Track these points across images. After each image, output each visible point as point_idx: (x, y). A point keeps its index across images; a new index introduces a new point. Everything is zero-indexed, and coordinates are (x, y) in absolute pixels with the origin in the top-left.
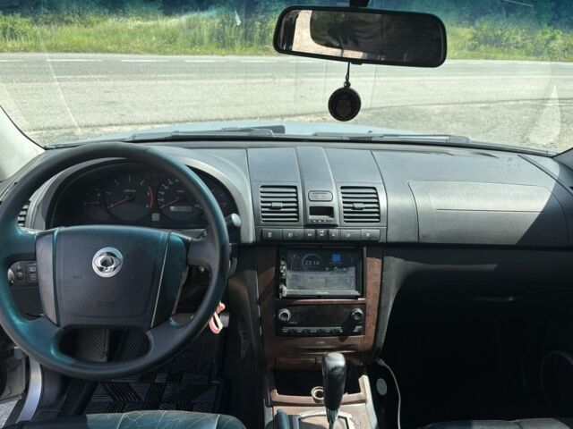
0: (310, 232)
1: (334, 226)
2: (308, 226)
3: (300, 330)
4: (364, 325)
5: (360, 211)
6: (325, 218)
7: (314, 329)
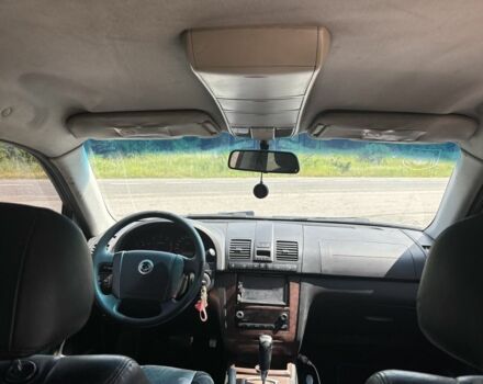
0: (256, 265)
1: (270, 262)
2: (255, 261)
3: (249, 324)
4: (288, 324)
5: (286, 254)
6: (265, 257)
7: (257, 325)
